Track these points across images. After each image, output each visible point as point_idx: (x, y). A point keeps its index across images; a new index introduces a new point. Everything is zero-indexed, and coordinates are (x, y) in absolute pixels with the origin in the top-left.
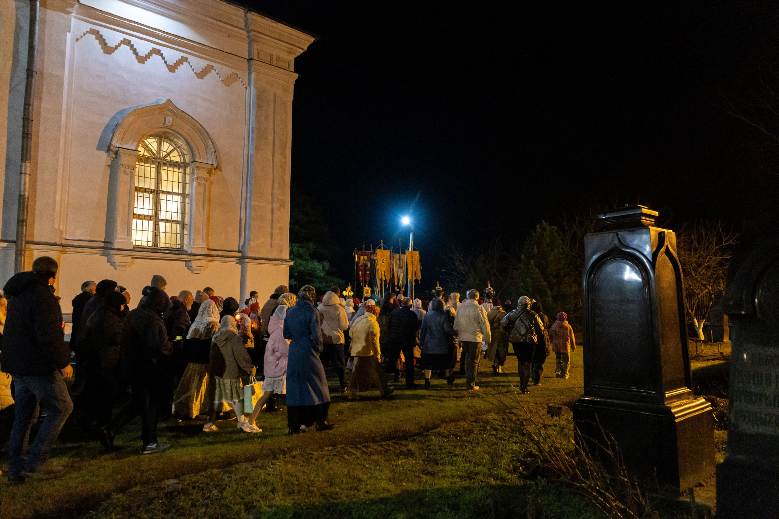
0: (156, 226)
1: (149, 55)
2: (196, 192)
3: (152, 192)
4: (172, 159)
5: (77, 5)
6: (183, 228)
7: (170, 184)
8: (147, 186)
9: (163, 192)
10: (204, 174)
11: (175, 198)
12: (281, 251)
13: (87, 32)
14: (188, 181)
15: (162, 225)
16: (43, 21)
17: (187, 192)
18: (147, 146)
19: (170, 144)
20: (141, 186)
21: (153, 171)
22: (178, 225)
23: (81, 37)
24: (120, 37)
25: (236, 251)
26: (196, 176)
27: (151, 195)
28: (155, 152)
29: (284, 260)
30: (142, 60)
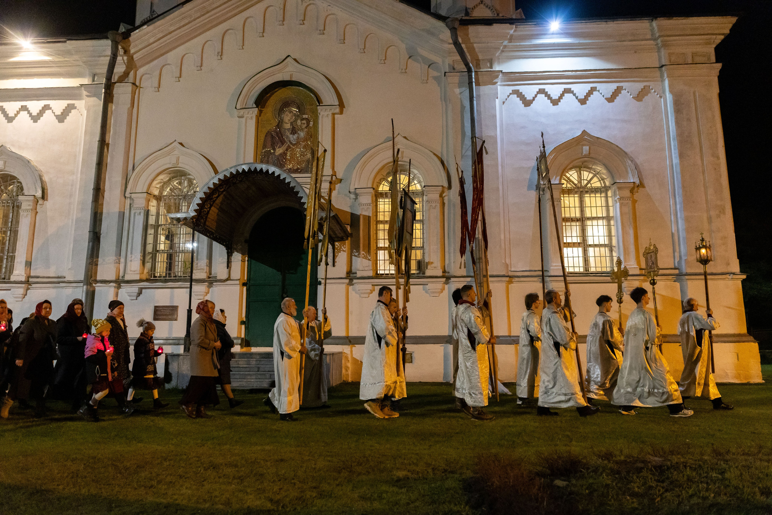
0: (585, 252)
1: (561, 97)
2: (621, 212)
3: (578, 220)
4: (593, 185)
5: (501, 75)
6: (611, 251)
7: (594, 209)
8: (573, 215)
9: (589, 219)
10: (627, 193)
11: (600, 222)
12: (728, 264)
13: (510, 94)
14: (610, 203)
15: (591, 250)
16: (479, 96)
17: (611, 215)
18: (569, 178)
19: (590, 172)
20: (567, 215)
21: (577, 199)
22: (606, 248)
23: (506, 99)
24: (536, 88)
25: (671, 269)
26: (618, 197)
27: (578, 224)
28: (576, 182)
29: (734, 274)
30: (555, 102)
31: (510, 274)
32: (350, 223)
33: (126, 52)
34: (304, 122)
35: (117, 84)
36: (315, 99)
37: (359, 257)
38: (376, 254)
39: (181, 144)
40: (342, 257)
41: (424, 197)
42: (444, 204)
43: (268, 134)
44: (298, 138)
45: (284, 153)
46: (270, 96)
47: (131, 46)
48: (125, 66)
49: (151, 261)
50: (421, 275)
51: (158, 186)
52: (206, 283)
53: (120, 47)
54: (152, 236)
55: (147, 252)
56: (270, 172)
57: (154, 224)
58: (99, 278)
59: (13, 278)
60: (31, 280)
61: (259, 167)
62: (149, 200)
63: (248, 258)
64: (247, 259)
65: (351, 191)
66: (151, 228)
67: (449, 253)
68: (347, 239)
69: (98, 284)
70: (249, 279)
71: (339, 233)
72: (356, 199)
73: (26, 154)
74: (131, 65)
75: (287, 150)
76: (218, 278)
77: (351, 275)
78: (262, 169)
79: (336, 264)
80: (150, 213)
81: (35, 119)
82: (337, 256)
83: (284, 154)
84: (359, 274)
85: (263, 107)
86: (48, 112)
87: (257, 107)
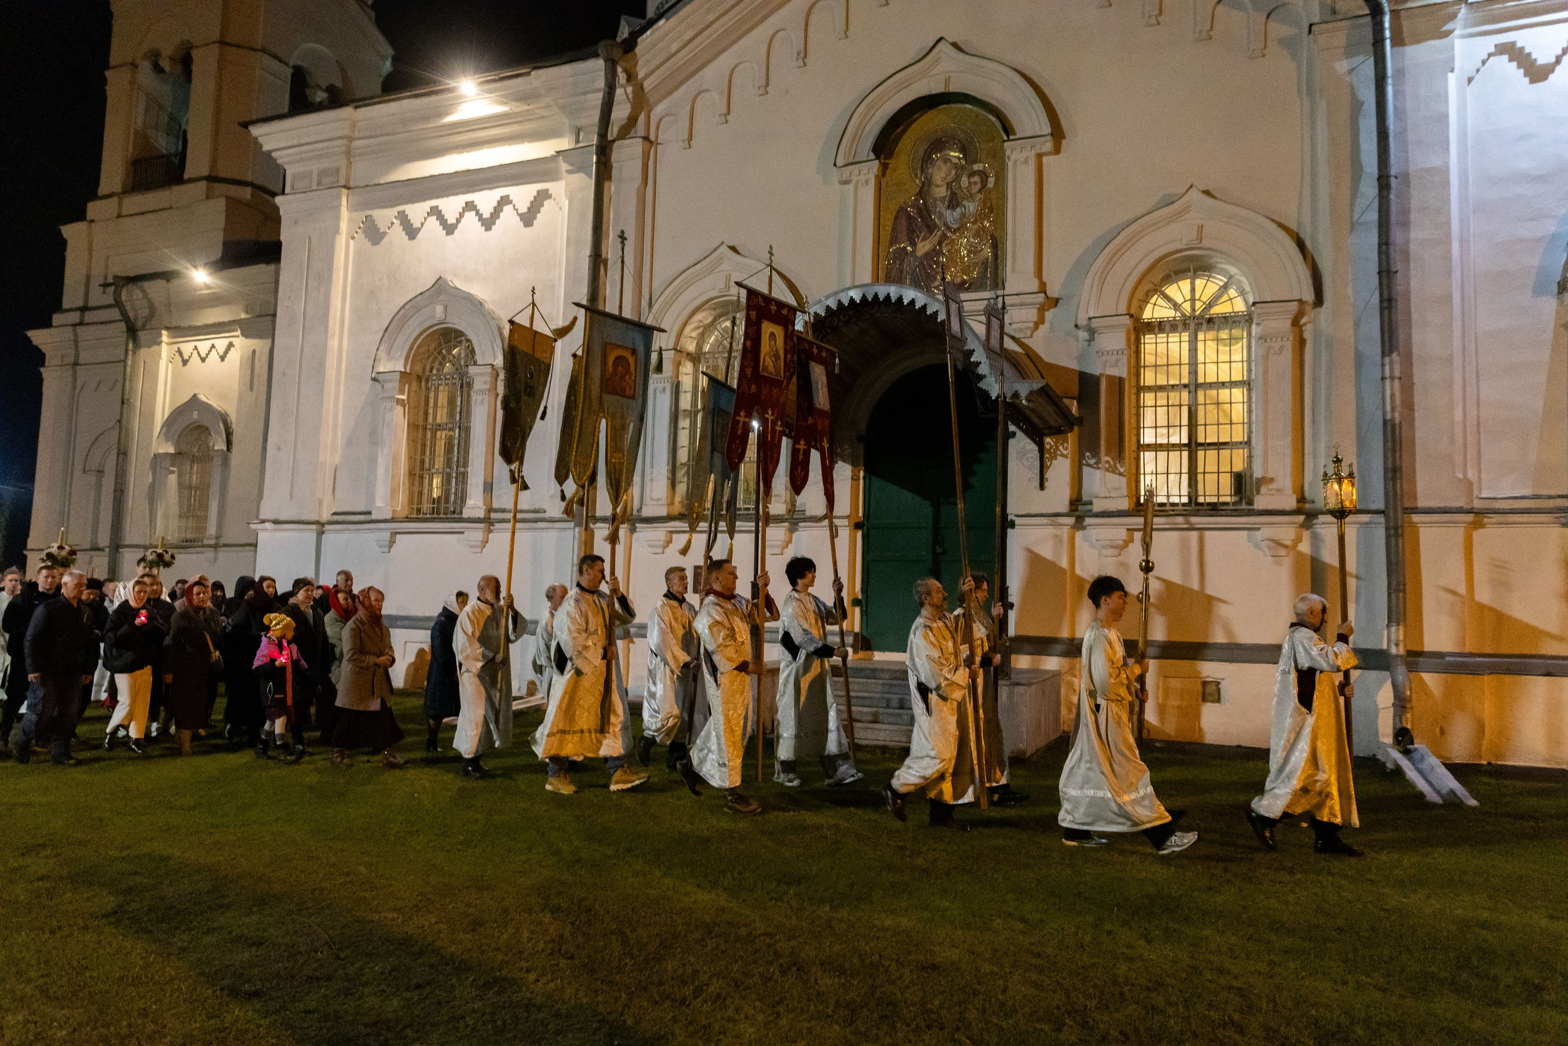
5: (1463, 11)
13: (1490, 55)
16: (1400, 72)
23: (1478, 71)
31: (1477, 504)
32: (1076, 394)
33: (630, 77)
34: (976, 179)
35: (617, 143)
36: (999, 125)
37: (1099, 468)
38: (1138, 459)
39: (733, 249)
40: (1061, 470)
41: (1254, 327)
42: (1301, 342)
43: (902, 210)
44: (963, 215)
45: (934, 250)
46: (904, 131)
47: (639, 64)
48: (629, 106)
49: (685, 479)
50: (1244, 506)
51: (694, 334)
52: (786, 524)
53: (619, 69)
54: (687, 432)
55: (678, 464)
56: (906, 302)
57: (689, 408)
58: (598, 514)
59: (466, 513)
60: (493, 515)
61: (882, 290)
62: (679, 364)
63: (865, 471)
64: (862, 474)
65: (1080, 323)
66: (684, 418)
67: (1315, 456)
68: (1071, 430)
69: (599, 525)
70: (867, 514)
71: (1053, 419)
72: (1091, 340)
73: (478, 291)
74: (640, 102)
75: (940, 243)
76: (808, 514)
77: (1080, 507)
78: (888, 297)
79: (1046, 484)
80: (683, 388)
81: (488, 223)
82: (1048, 468)
83: (935, 253)
84: (1097, 506)
85: (890, 155)
86: (507, 209)
87: (878, 157)
